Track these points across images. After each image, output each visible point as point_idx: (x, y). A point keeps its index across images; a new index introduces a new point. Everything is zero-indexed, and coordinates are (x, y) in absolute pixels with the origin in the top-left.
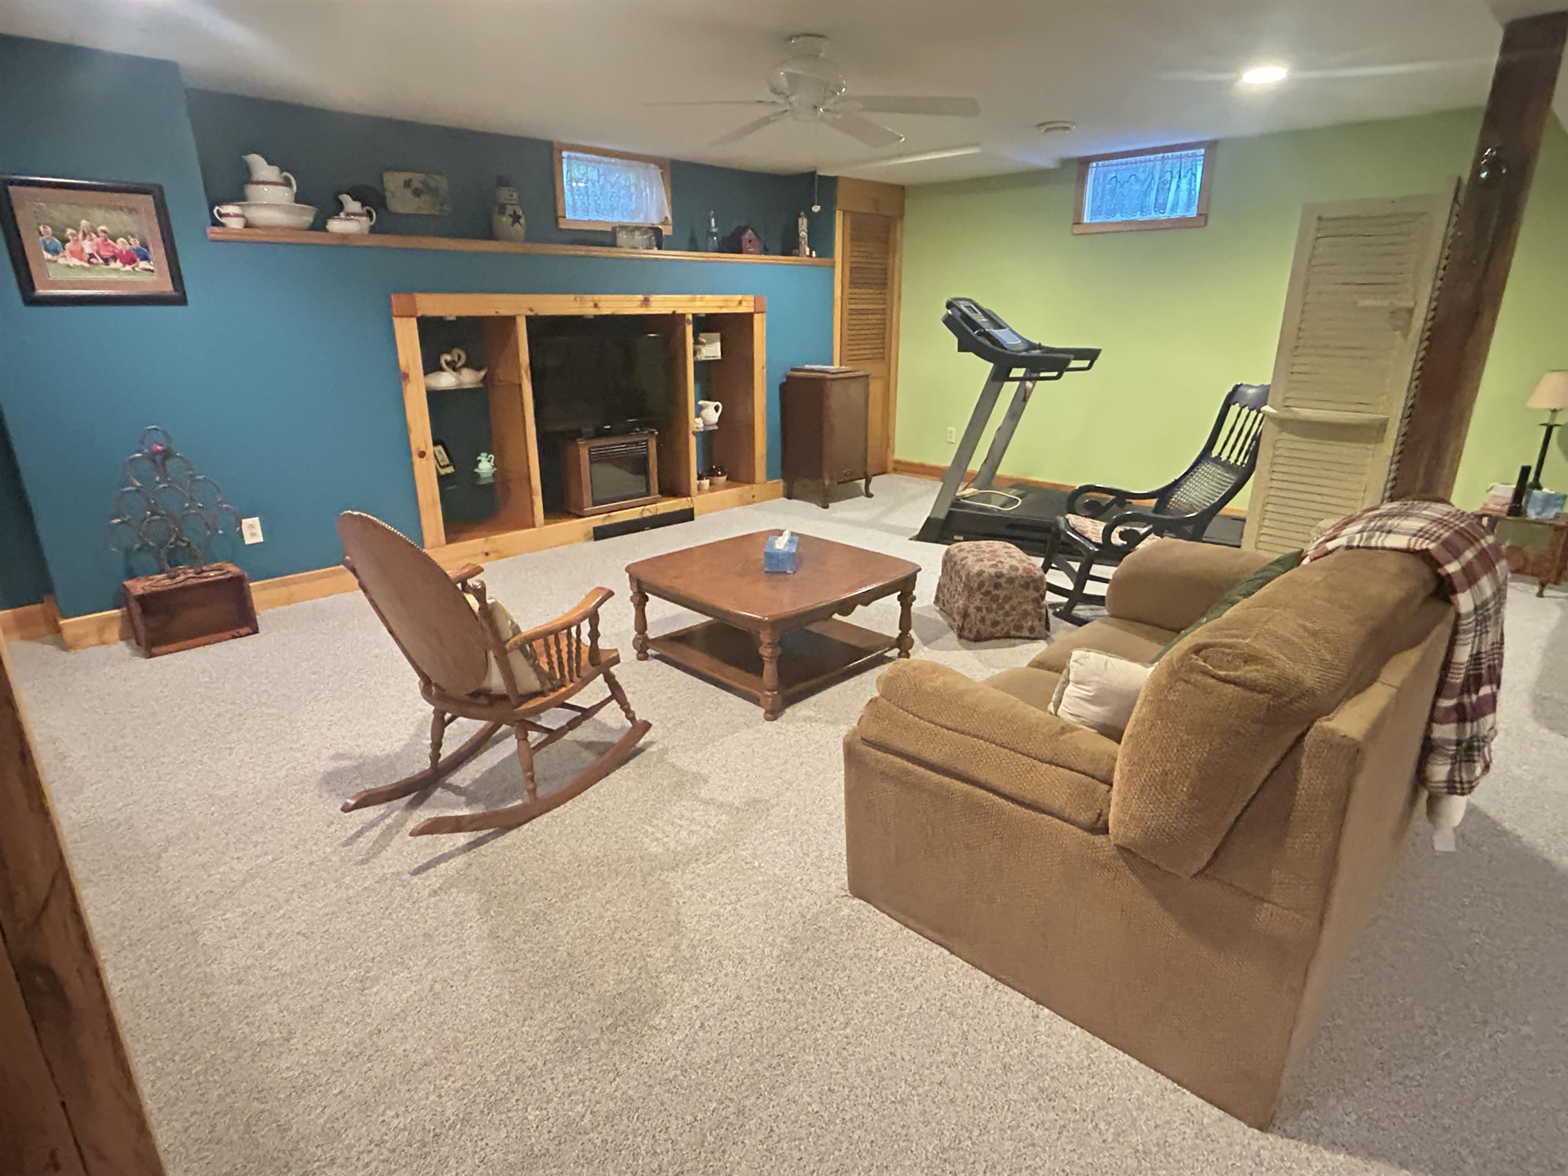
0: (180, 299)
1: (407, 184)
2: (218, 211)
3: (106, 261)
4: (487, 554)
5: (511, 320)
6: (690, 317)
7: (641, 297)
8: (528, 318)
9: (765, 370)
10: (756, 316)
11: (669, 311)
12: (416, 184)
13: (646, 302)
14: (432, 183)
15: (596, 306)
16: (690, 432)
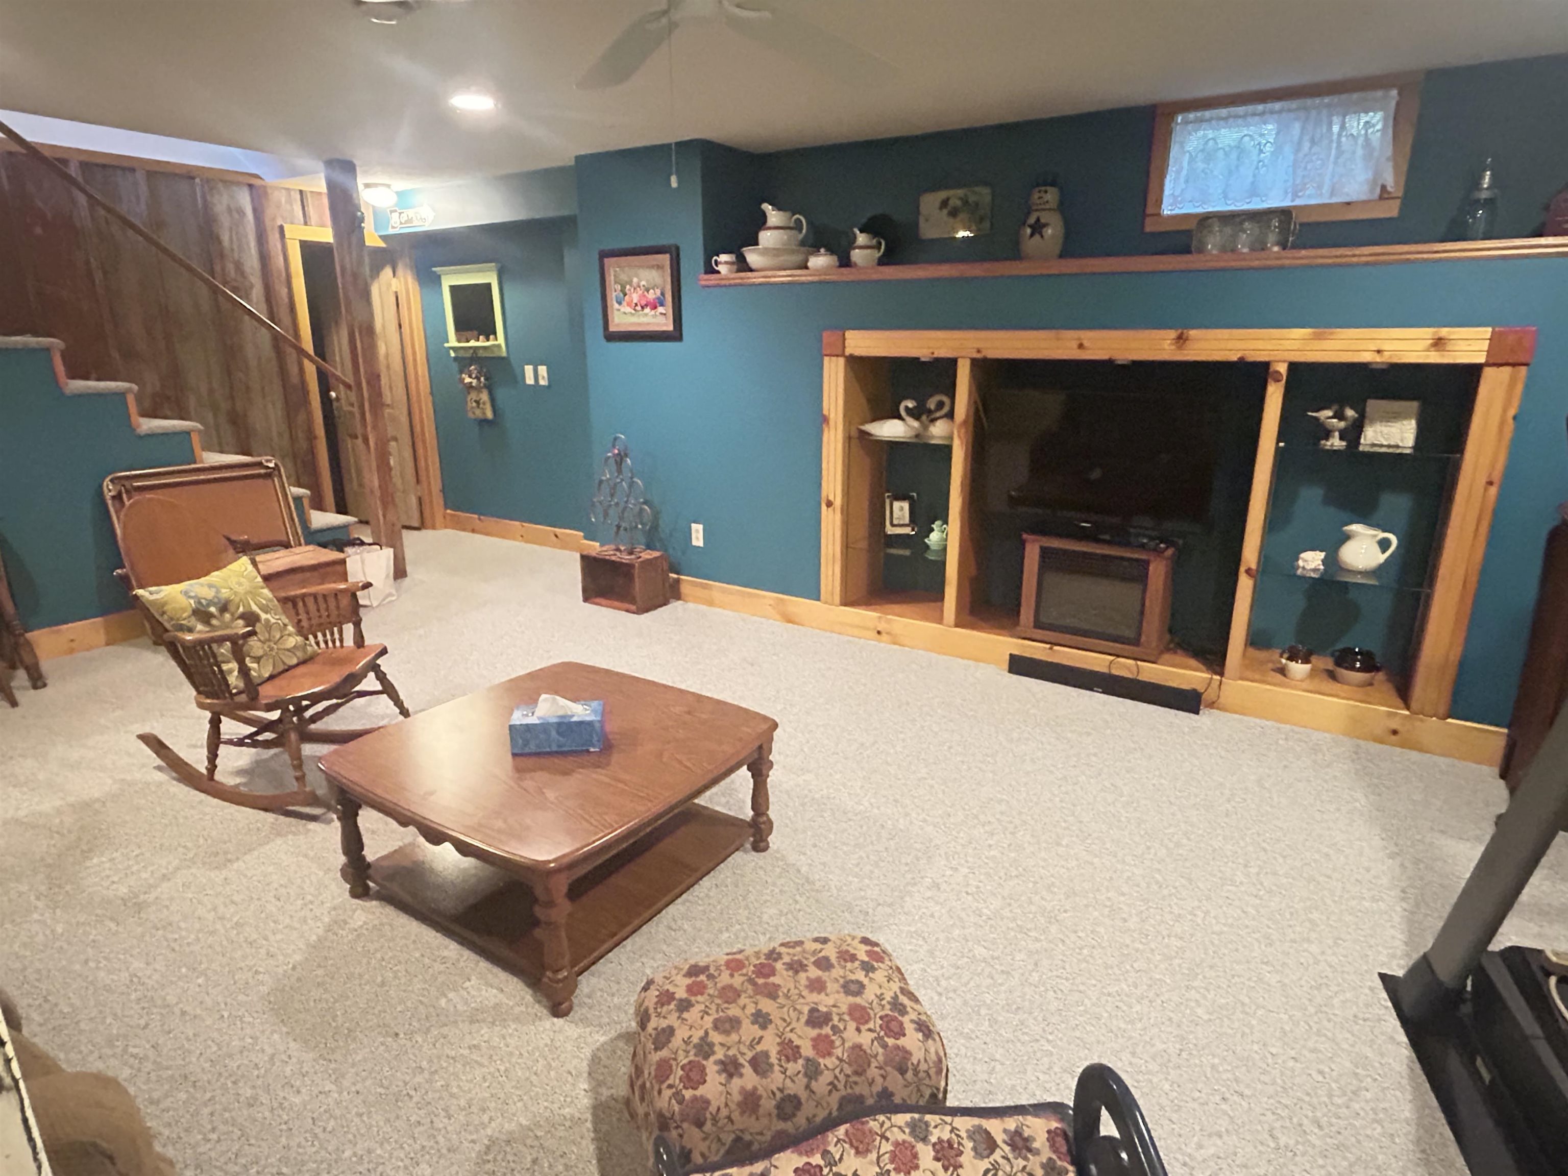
0: (676, 335)
1: (944, 203)
2: (716, 261)
3: (643, 308)
4: (879, 632)
5: (951, 364)
6: (1283, 369)
7: (1173, 334)
8: (974, 362)
9: (1493, 491)
10: (1488, 372)
11: (1234, 358)
12: (955, 202)
13: (1181, 339)
14: (972, 199)
15: (1081, 346)
16: (1242, 569)
